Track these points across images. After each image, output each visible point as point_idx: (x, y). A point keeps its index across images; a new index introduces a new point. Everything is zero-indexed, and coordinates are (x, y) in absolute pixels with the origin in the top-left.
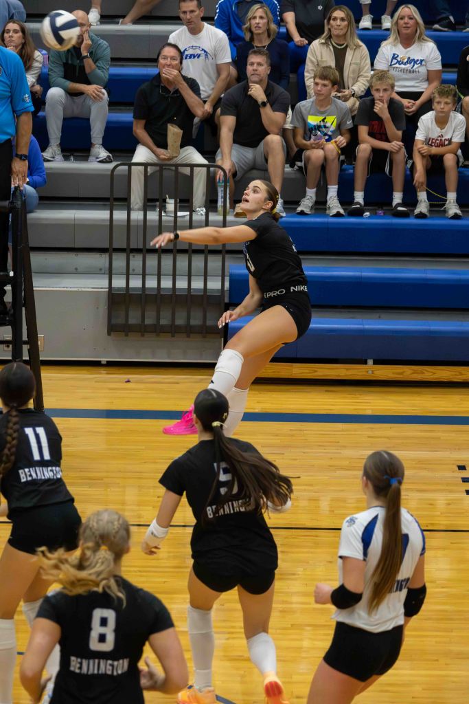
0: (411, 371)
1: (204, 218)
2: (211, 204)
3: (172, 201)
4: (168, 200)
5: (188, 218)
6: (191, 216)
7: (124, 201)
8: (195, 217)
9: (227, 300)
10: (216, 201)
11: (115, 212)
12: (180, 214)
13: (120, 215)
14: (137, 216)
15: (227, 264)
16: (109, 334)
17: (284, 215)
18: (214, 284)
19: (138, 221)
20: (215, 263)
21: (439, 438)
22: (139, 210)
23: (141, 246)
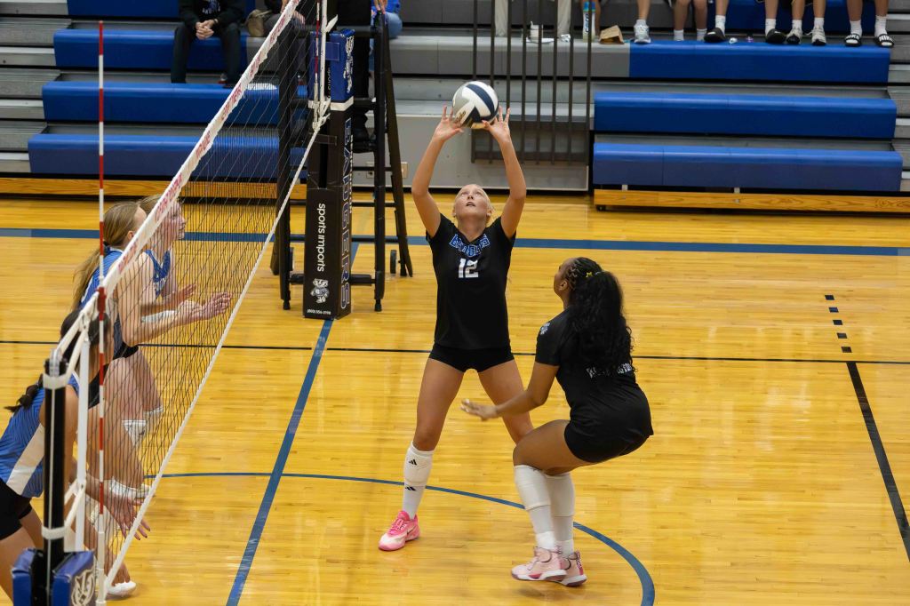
0: (778, 200)
1: (568, 44)
2: (576, 30)
3: (537, 27)
4: (532, 26)
5: (552, 44)
6: (555, 42)
7: (489, 28)
8: (560, 44)
9: (592, 128)
10: (581, 28)
11: (479, 39)
12: (544, 40)
13: (484, 42)
14: (501, 42)
15: (592, 91)
16: (473, 161)
17: (649, 41)
18: (579, 112)
19: (502, 47)
20: (580, 90)
21: (805, 268)
22: (504, 36)
23: (505, 73)
